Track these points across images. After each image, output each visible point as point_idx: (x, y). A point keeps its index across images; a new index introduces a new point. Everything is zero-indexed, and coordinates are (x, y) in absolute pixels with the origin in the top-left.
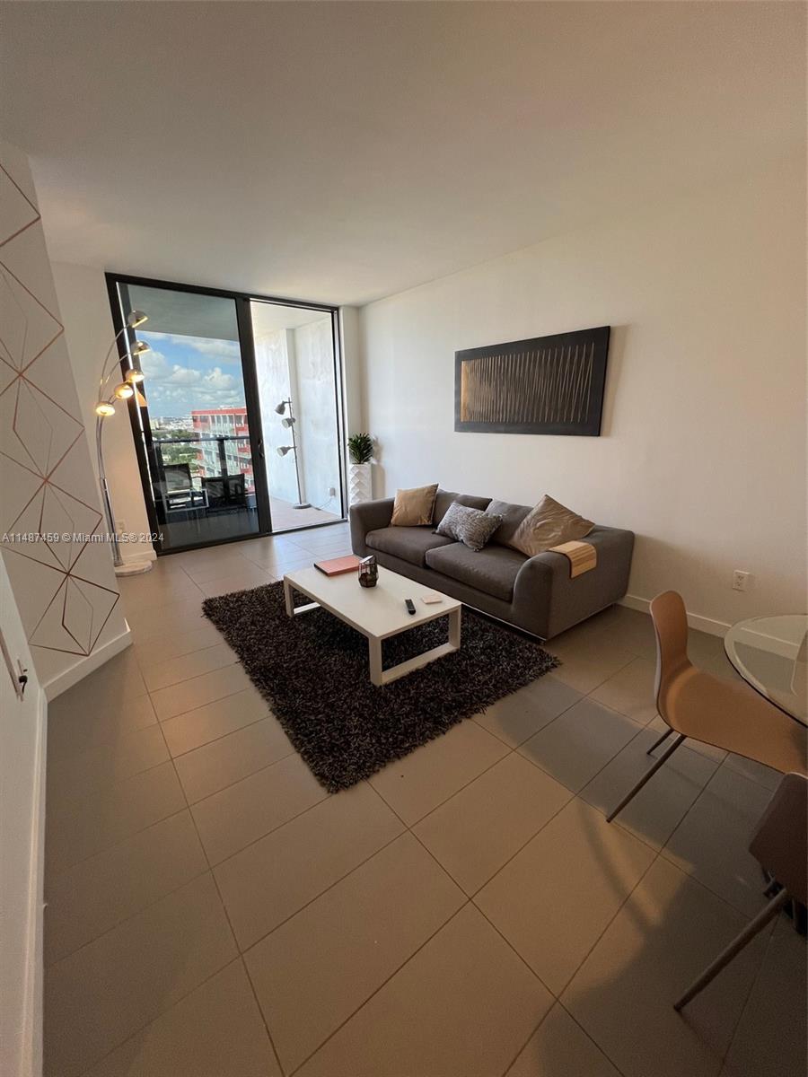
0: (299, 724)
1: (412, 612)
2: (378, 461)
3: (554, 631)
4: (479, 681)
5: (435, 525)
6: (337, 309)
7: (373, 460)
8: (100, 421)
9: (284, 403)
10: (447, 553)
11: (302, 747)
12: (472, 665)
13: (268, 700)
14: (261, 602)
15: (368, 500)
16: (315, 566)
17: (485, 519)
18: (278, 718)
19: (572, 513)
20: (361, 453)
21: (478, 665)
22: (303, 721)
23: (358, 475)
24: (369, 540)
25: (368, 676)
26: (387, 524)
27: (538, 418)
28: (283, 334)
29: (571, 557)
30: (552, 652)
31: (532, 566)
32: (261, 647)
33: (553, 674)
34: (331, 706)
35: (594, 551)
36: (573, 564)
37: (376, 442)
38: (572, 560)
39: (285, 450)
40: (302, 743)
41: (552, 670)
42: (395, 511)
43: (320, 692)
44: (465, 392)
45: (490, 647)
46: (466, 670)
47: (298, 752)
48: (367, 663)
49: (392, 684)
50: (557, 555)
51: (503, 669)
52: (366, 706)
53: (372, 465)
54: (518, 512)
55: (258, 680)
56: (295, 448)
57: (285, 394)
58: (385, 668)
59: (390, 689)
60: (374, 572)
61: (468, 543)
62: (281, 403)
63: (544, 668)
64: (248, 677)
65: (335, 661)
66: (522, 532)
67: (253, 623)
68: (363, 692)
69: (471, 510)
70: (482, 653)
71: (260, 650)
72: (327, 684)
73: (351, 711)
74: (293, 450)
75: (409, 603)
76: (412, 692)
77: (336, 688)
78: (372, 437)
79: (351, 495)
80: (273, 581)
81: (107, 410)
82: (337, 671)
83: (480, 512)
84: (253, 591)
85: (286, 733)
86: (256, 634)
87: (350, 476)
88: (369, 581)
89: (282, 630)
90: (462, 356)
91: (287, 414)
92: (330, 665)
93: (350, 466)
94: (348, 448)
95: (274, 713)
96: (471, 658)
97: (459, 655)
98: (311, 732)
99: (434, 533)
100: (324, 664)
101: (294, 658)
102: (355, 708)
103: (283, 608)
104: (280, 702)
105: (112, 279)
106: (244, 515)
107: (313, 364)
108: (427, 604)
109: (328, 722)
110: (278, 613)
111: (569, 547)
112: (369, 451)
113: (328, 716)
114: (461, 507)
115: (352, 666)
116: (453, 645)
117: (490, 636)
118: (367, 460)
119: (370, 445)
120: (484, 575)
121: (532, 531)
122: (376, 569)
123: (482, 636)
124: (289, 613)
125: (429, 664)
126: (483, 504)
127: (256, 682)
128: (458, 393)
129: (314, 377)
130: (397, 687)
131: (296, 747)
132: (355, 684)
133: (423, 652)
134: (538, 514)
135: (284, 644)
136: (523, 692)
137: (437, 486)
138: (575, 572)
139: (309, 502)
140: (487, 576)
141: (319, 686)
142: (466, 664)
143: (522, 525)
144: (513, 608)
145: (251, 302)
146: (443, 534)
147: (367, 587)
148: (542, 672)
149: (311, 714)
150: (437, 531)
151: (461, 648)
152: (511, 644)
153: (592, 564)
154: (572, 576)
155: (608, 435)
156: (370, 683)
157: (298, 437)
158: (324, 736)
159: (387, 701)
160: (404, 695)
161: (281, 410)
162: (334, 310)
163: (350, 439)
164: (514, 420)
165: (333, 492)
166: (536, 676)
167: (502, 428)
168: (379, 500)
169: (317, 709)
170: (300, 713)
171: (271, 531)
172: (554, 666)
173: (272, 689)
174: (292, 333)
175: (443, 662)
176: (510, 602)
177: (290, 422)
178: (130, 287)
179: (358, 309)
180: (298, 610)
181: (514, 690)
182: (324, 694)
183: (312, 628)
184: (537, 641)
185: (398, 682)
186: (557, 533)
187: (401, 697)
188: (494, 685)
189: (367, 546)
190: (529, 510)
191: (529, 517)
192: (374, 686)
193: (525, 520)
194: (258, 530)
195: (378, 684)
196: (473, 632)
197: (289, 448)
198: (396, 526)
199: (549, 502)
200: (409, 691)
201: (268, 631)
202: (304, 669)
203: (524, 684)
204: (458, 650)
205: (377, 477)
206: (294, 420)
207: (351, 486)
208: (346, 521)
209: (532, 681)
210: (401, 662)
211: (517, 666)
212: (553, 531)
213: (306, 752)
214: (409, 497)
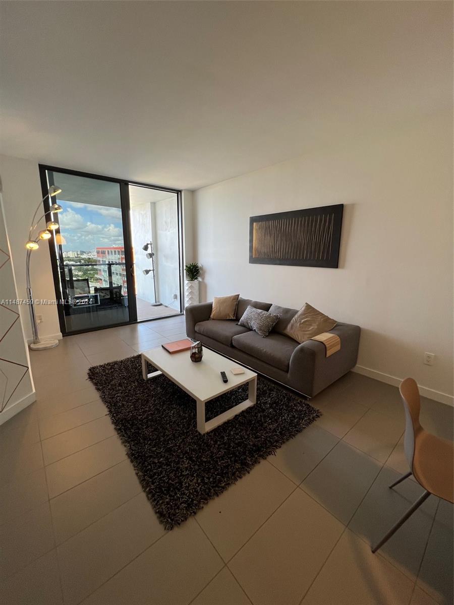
0: (146, 467)
1: (226, 381)
2: (203, 279)
3: (316, 391)
4: (270, 429)
5: (237, 319)
6: (180, 191)
7: (200, 279)
8: (29, 253)
9: (148, 244)
10: (245, 338)
11: (147, 487)
12: (265, 416)
13: (125, 446)
14: (127, 369)
15: (196, 303)
16: (162, 346)
17: (269, 317)
18: (132, 461)
19: (323, 314)
20: (193, 274)
21: (268, 417)
22: (149, 464)
23: (191, 287)
24: (197, 329)
25: (195, 426)
26: (208, 318)
27: (299, 257)
28: (149, 205)
29: (326, 344)
30: (316, 406)
31: (302, 350)
32: (124, 403)
33: (317, 423)
34: (169, 450)
35: (339, 339)
36: (328, 349)
37: (202, 268)
38: (327, 346)
39: (147, 272)
40: (147, 483)
41: (316, 419)
42: (213, 310)
43: (162, 439)
44: (255, 241)
45: (275, 403)
46: (261, 421)
47: (144, 491)
48: (195, 415)
49: (211, 432)
50: (317, 342)
51: (284, 419)
52: (194, 450)
53: (199, 282)
54: (289, 313)
55: (120, 429)
56: (153, 270)
57: (149, 239)
58: (207, 419)
59: (210, 436)
60: (200, 351)
61: (258, 332)
62: (146, 244)
63: (311, 418)
64: (113, 426)
65: (174, 413)
66: (292, 325)
67: (120, 385)
68: (192, 439)
69: (260, 311)
70: (271, 407)
71: (123, 405)
72: (167, 433)
73: (184, 455)
74: (152, 271)
75: (223, 374)
76: (226, 438)
77: (174, 435)
78: (199, 265)
79: (186, 299)
80: (136, 355)
81: (34, 246)
82: (175, 422)
83: (266, 312)
84: (122, 361)
85: (137, 474)
86: (122, 393)
87: (186, 288)
88: (197, 358)
89: (139, 390)
90: (253, 220)
91: (149, 251)
92: (170, 417)
93: (186, 282)
94: (185, 271)
95: (129, 457)
96: (263, 411)
97: (256, 409)
98: (155, 474)
99: (237, 324)
100: (165, 417)
101: (145, 412)
102: (186, 452)
103: (140, 373)
104: (134, 448)
105: (42, 168)
106: (120, 310)
107: (166, 222)
108: (235, 375)
109: (168, 465)
110: (137, 377)
111: (324, 337)
112: (197, 273)
113: (167, 459)
114: (254, 309)
115: (185, 418)
116: (252, 402)
117: (274, 394)
118: (196, 279)
119: (198, 270)
120: (270, 354)
121: (298, 325)
122: (201, 350)
123: (270, 394)
124: (144, 377)
125: (236, 416)
126: (267, 307)
127: (118, 430)
128: (251, 241)
129: (166, 230)
130: (215, 434)
131: (143, 487)
132: (187, 432)
133: (232, 407)
134: (302, 315)
135: (140, 401)
136: (299, 437)
137: (238, 295)
138: (329, 353)
139: (161, 302)
140: (272, 355)
141: (162, 434)
142: (261, 416)
143: (292, 321)
144: (289, 375)
145: (129, 186)
146: (243, 325)
147: (196, 362)
148: (311, 421)
149: (155, 458)
150: (239, 324)
151: (257, 403)
152: (289, 400)
153: (338, 348)
154: (327, 356)
155: (343, 268)
156: (197, 431)
157: (155, 264)
158: (164, 477)
159: (209, 446)
160: (220, 441)
161: (146, 248)
162: (178, 192)
163: (186, 266)
164: (285, 257)
165: (176, 297)
166: (307, 425)
167: (278, 262)
168: (203, 303)
169: (160, 453)
170: (147, 457)
171: (137, 320)
172: (318, 416)
173: (129, 437)
174: (154, 204)
175: (245, 414)
176: (287, 372)
177: (151, 255)
178: (54, 173)
179: (193, 192)
180: (150, 375)
181: (292, 436)
182: (165, 440)
183: (159, 389)
184: (305, 398)
185: (217, 431)
186: (314, 327)
187: (218, 442)
188: (280, 432)
189: (196, 332)
190: (296, 312)
191: (296, 316)
192: (200, 434)
193: (294, 318)
194: (128, 320)
195: (202, 433)
196: (264, 391)
197: (150, 270)
198: (213, 319)
199: (308, 307)
200: (223, 437)
201: (130, 390)
202: (152, 420)
203: (299, 431)
204: (254, 405)
205: (202, 289)
206: (153, 254)
207: (186, 294)
208: (183, 314)
209: (304, 428)
210: (217, 415)
211: (294, 416)
212: (311, 325)
213: (150, 492)
214: (222, 302)
